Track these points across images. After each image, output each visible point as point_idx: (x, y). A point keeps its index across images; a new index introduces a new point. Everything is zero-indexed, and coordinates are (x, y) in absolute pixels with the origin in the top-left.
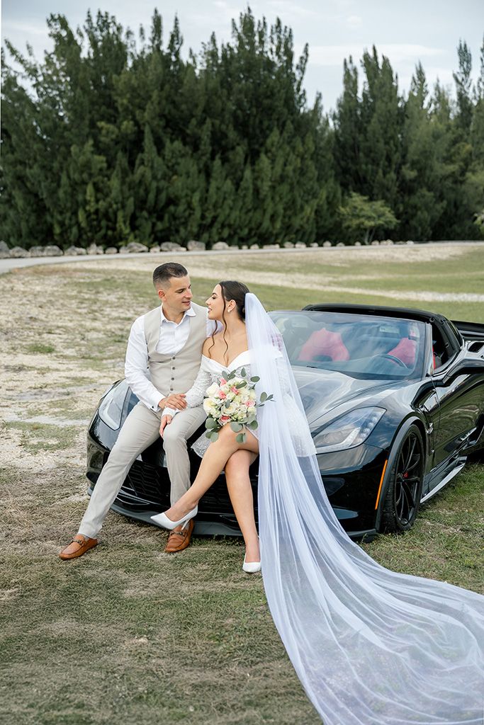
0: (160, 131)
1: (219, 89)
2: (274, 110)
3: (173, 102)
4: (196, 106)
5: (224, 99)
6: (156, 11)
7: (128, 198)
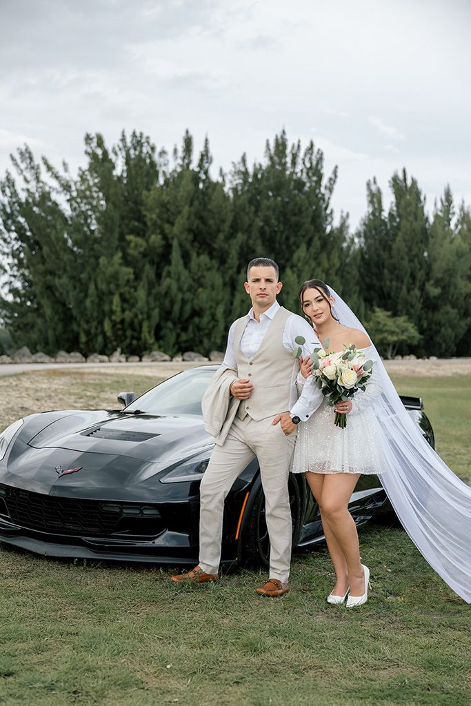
0: (188, 245)
1: (247, 206)
2: (301, 227)
3: (201, 218)
4: (223, 221)
5: (252, 215)
6: (187, 132)
7: (153, 309)
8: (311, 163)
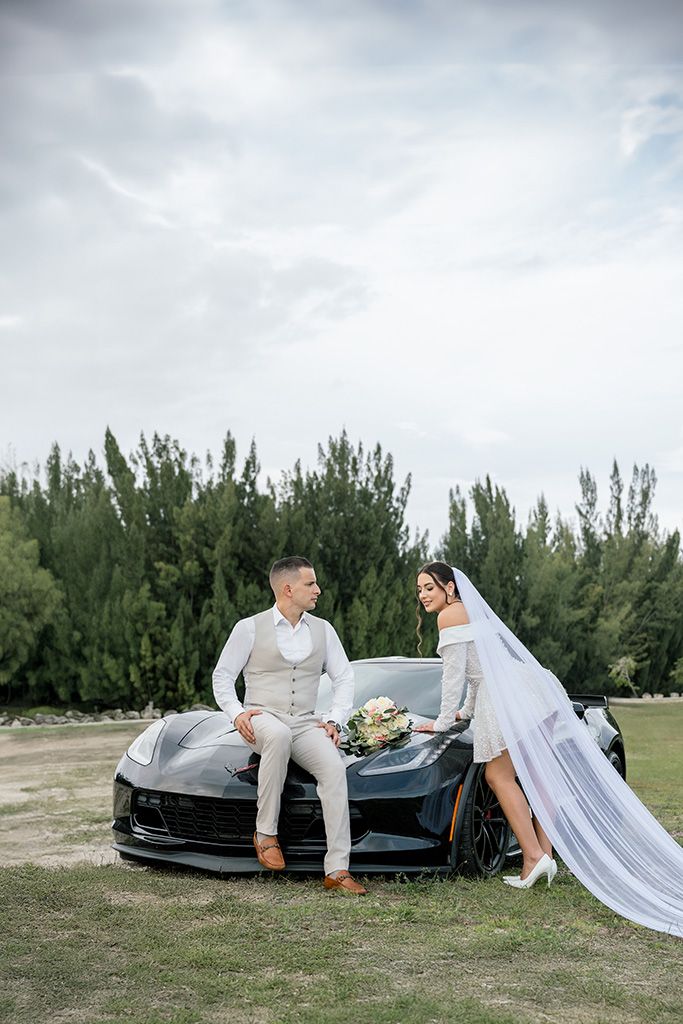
0: (232, 572)
1: (304, 522)
2: (369, 548)
3: (248, 540)
4: (276, 543)
5: (310, 535)
6: (229, 434)
7: (192, 653)
8: (379, 471)
